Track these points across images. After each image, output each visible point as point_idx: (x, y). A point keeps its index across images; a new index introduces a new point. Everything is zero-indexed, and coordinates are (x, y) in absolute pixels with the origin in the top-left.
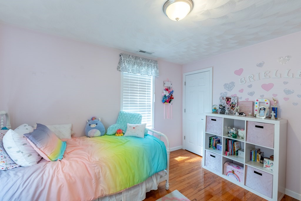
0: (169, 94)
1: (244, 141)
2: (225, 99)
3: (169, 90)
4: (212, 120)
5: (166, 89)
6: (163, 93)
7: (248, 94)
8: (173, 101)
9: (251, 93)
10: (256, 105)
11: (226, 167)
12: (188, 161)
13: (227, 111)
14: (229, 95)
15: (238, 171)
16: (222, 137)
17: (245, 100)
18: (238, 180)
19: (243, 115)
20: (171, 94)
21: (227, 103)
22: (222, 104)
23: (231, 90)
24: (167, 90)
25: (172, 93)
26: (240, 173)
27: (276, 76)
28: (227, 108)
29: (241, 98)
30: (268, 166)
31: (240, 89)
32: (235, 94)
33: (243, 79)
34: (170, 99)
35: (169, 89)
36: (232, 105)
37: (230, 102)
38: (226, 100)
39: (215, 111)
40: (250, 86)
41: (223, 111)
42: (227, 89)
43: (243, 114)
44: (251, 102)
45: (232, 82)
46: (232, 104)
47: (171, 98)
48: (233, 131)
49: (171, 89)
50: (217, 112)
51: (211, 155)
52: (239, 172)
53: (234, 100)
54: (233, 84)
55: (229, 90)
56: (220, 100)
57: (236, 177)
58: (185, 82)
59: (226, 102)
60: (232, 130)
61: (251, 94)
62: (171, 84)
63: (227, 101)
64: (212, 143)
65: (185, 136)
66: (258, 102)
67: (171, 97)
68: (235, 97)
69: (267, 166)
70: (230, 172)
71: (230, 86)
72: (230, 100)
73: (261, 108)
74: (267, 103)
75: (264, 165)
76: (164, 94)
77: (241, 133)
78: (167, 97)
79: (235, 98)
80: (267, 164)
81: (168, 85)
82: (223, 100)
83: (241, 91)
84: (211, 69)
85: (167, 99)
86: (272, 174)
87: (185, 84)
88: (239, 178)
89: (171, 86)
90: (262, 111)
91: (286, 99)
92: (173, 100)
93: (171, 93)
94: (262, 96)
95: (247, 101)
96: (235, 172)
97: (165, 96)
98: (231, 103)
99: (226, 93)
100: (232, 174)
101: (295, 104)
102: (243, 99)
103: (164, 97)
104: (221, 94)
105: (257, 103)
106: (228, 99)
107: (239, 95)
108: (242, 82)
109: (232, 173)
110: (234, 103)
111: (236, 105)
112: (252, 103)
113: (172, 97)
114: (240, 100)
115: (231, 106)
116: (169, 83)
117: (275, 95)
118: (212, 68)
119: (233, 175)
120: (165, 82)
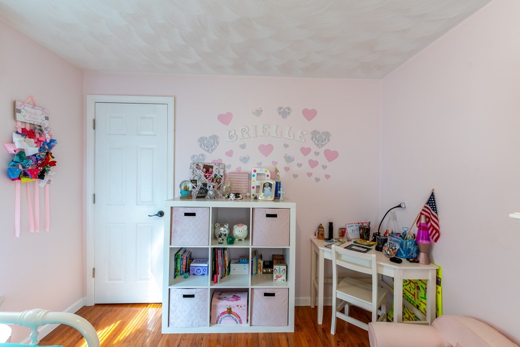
0: (40, 151)
1: (249, 245)
2: (202, 168)
3: (38, 136)
4: (186, 214)
5: (24, 130)
6: (12, 142)
7: (241, 160)
8: (52, 172)
9: (245, 158)
10: (253, 179)
11: (216, 307)
12: (121, 337)
13: (211, 192)
14: (208, 161)
15: (238, 304)
16: (208, 248)
17: (236, 171)
18: (238, 321)
19: (239, 198)
20: (45, 149)
21: (206, 176)
22: (195, 179)
23: (213, 150)
24: (28, 133)
25: (50, 148)
26: (241, 307)
27: (276, 133)
28: (212, 186)
29: (230, 166)
30: (279, 275)
31: (228, 151)
32: (220, 160)
33: (232, 133)
34: (41, 165)
35: (36, 131)
36: (215, 180)
37: (211, 173)
38: (204, 169)
39: (187, 195)
40: (243, 146)
41: (201, 194)
42: (206, 148)
43: (240, 195)
44: (246, 173)
45: (214, 136)
46: (215, 177)
47: (48, 163)
48: (224, 230)
49: (46, 132)
50: (191, 196)
51: (185, 296)
52: (239, 307)
53: (219, 171)
54: (215, 138)
55: (208, 151)
56: (192, 170)
57: (235, 317)
58: (94, 121)
59: (203, 174)
60: (222, 229)
61: (245, 160)
62: (47, 118)
63: (206, 172)
64: (179, 265)
65: (94, 269)
66: (255, 174)
67: (47, 159)
68: (220, 164)
69: (278, 277)
70: (223, 313)
71: (209, 143)
72: (210, 170)
73: (264, 184)
74: (268, 176)
75: (275, 276)
76: (18, 146)
77: (239, 231)
78: (29, 158)
79: (221, 167)
80: (277, 274)
81: (29, 117)
82: (198, 171)
83: (230, 154)
84: (170, 101)
85: (30, 165)
86: (286, 287)
87: (94, 124)
88: (239, 318)
89: (46, 124)
90: (267, 189)
91: (287, 169)
92: (52, 168)
93: (47, 147)
94: (260, 164)
95: (239, 172)
96: (233, 310)
97: (21, 154)
98: (213, 176)
99: (202, 155)
100: (226, 317)
101: (295, 176)
102: (233, 169)
103: (17, 159)
104: (193, 157)
105: (254, 176)
106: (208, 169)
107: (226, 161)
108: (231, 137)
109: (227, 314)
110: (219, 176)
111: (223, 178)
112: (247, 175)
113: (51, 160)
114: (228, 171)
115: (213, 181)
116: (39, 112)
117: (275, 163)
118: (173, 98)
119: (229, 318)
120: (18, 104)
